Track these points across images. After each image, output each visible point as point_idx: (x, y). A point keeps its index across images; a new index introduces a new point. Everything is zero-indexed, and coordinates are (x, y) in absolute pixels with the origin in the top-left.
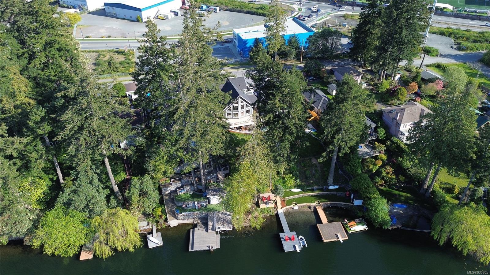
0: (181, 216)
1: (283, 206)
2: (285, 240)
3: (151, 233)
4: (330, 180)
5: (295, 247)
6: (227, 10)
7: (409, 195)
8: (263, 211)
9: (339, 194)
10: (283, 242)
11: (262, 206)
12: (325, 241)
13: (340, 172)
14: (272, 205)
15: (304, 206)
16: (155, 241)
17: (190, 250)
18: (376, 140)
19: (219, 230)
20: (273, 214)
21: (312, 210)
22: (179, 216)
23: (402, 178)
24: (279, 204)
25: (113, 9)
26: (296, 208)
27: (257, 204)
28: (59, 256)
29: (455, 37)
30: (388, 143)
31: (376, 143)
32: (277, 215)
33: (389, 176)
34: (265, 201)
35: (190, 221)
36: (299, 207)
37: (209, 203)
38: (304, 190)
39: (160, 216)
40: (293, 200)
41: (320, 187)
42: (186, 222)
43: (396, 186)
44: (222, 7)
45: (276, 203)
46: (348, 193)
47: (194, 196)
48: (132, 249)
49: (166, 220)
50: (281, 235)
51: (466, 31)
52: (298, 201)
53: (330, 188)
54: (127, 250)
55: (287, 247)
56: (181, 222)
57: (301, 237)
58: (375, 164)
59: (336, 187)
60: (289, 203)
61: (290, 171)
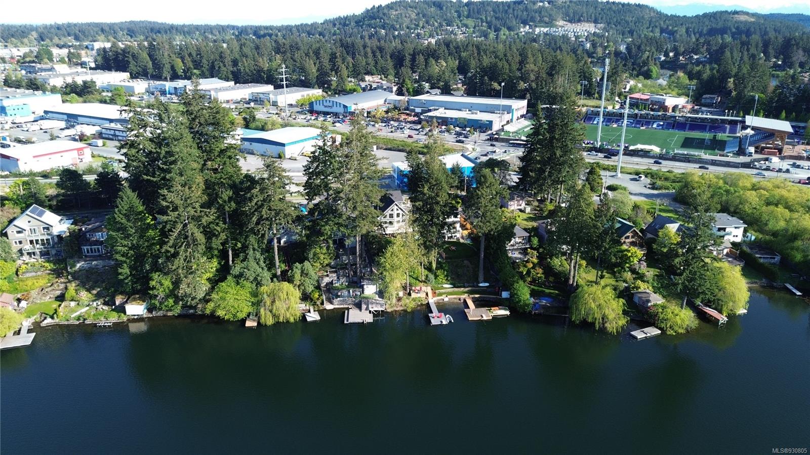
0: (336, 301)
1: (434, 297)
2: (433, 318)
3: (309, 311)
4: (481, 277)
5: (442, 322)
6: (386, 149)
7: (557, 292)
8: (414, 300)
9: (489, 290)
10: (431, 318)
11: (414, 295)
12: (470, 319)
13: (492, 272)
14: (424, 295)
15: (454, 298)
16: (313, 316)
17: (345, 322)
18: (529, 248)
19: (372, 310)
20: (425, 302)
21: (462, 301)
22: (334, 301)
23: (551, 279)
24: (430, 294)
25: (251, 144)
26: (446, 299)
27: (410, 294)
28: (228, 320)
29: (652, 177)
30: (541, 250)
31: (529, 250)
32: (428, 303)
33: (539, 275)
34: (417, 291)
35: (347, 306)
36: (449, 299)
37: (363, 293)
38: (455, 287)
39: (318, 299)
40: (444, 293)
41: (471, 285)
42: (342, 306)
43: (545, 285)
44: (381, 146)
45: (427, 294)
46: (497, 288)
47: (348, 287)
48: (292, 320)
49: (322, 303)
50: (430, 315)
52: (448, 294)
53: (481, 285)
54: (288, 322)
55: (434, 322)
56: (337, 306)
57: (447, 316)
58: (525, 266)
59: (487, 284)
60: (440, 294)
61: (440, 266)
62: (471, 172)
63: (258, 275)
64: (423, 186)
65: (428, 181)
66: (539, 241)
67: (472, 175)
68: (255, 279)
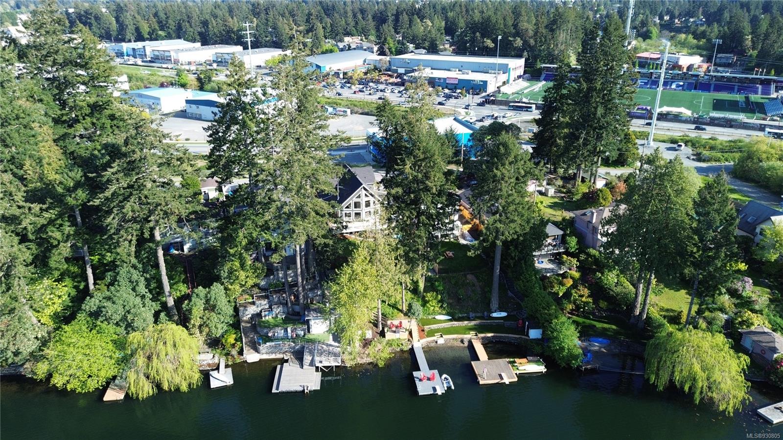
0: (263, 348)
1: (421, 337)
2: (420, 380)
3: (218, 369)
4: (495, 304)
5: (434, 389)
6: (362, 114)
7: (614, 327)
8: (390, 344)
9: (508, 323)
10: (417, 382)
11: (389, 336)
12: (481, 382)
13: (510, 294)
14: (404, 336)
15: (453, 339)
16: (223, 378)
17: (274, 391)
18: (564, 253)
19: (320, 365)
20: (406, 348)
21: (466, 344)
22: (261, 348)
23: (603, 304)
24: (415, 334)
25: (198, 107)
26: (441, 341)
27: (382, 334)
28: (73, 391)
29: (693, 145)
30: (583, 257)
31: (565, 256)
32: (412, 350)
33: (584, 299)
34: (394, 329)
35: (279, 356)
36: (446, 340)
37: (309, 331)
38: (454, 319)
39: (233, 346)
40: (437, 331)
41: (479, 315)
42: (273, 356)
43: (594, 314)
44: (356, 109)
45: (410, 333)
46: (521, 321)
47: (286, 321)
48: (184, 388)
49: (241, 353)
50: (415, 374)
51: (710, 139)
52: (444, 332)
53: (495, 315)
54: (178, 390)
55: (424, 389)
56: (265, 357)
57: (444, 376)
58: (561, 284)
59: (504, 314)
60: (431, 333)
61: (431, 285)
62: (469, 140)
63: (129, 312)
64: (403, 161)
65: (410, 153)
66: (578, 243)
67: (470, 144)
68: (124, 318)
